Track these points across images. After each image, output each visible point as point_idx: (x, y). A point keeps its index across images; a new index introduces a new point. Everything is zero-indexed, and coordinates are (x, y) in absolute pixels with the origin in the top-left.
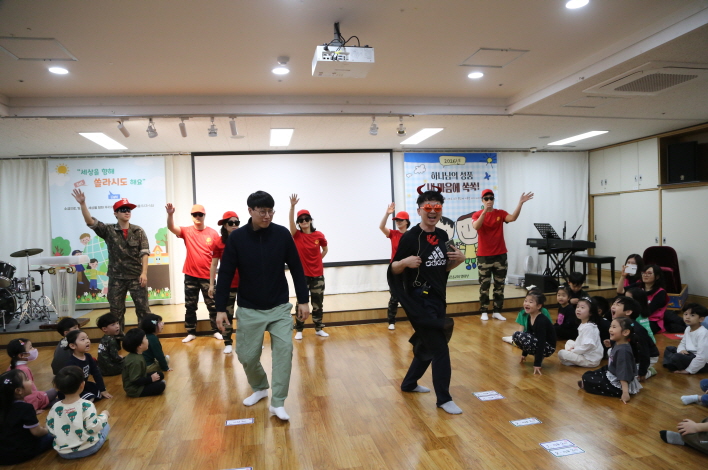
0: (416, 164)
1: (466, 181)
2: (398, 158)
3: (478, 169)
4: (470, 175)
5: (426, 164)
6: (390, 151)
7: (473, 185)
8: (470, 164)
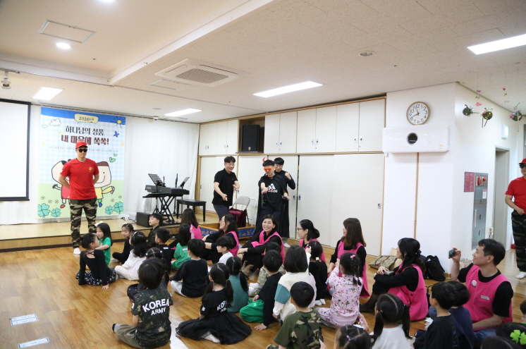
0: (52, 118)
1: (97, 136)
2: (36, 111)
3: (109, 128)
4: (101, 132)
5: (62, 119)
6: (29, 104)
7: (103, 140)
8: (102, 123)
